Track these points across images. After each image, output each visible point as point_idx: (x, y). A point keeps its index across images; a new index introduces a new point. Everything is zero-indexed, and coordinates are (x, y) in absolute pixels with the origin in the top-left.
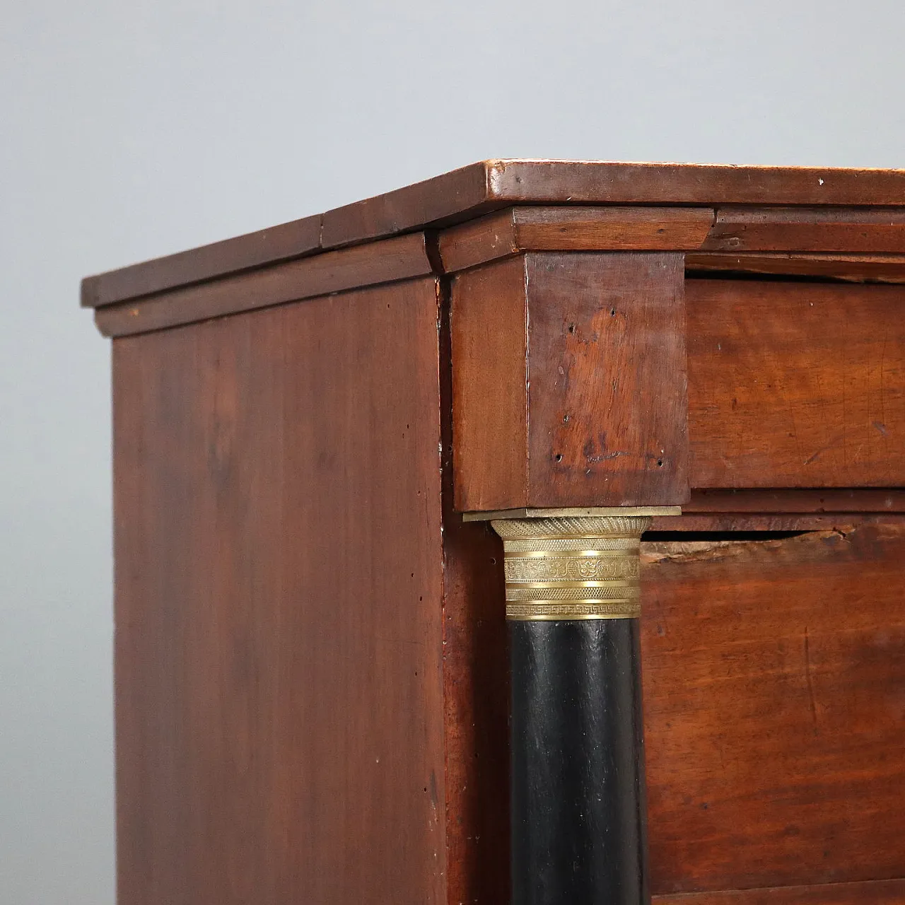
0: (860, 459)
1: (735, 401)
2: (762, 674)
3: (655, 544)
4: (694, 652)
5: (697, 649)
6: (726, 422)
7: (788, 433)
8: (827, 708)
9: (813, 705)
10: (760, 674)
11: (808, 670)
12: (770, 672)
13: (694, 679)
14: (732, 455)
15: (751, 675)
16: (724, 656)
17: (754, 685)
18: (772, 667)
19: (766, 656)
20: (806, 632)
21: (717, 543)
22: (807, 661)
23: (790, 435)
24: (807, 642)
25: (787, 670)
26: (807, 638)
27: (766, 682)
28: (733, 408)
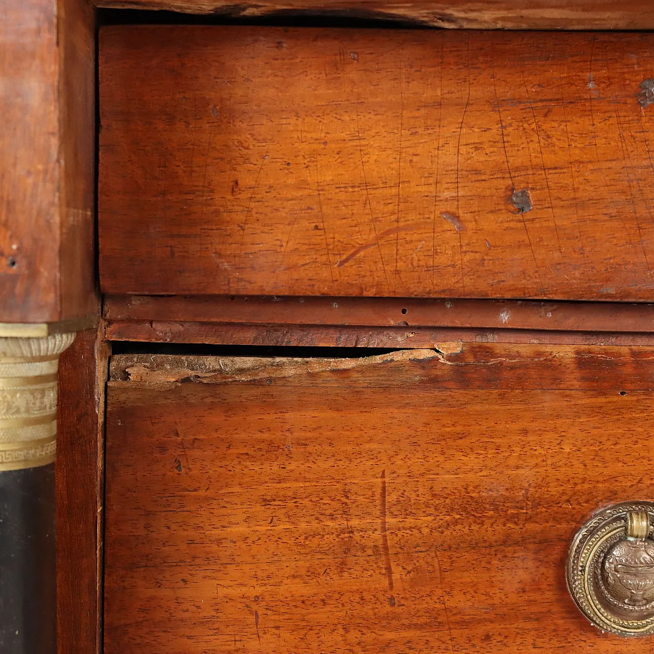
0: (419, 260)
1: (237, 183)
2: (318, 526)
3: (184, 358)
4: (224, 495)
5: (230, 490)
6: (222, 209)
7: (313, 225)
8: (409, 572)
9: (389, 569)
10: (315, 525)
11: (384, 523)
12: (330, 523)
13: (224, 527)
14: (229, 252)
15: (303, 526)
16: (265, 500)
17: (306, 538)
18: (332, 517)
19: (325, 504)
20: (383, 476)
21: (269, 359)
22: (383, 513)
23: (316, 228)
24: (384, 489)
25: (355, 522)
26: (384, 483)
27: (323, 536)
28: (233, 191)
